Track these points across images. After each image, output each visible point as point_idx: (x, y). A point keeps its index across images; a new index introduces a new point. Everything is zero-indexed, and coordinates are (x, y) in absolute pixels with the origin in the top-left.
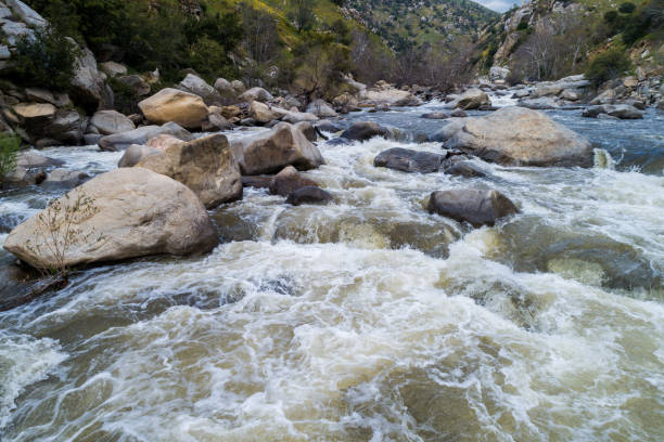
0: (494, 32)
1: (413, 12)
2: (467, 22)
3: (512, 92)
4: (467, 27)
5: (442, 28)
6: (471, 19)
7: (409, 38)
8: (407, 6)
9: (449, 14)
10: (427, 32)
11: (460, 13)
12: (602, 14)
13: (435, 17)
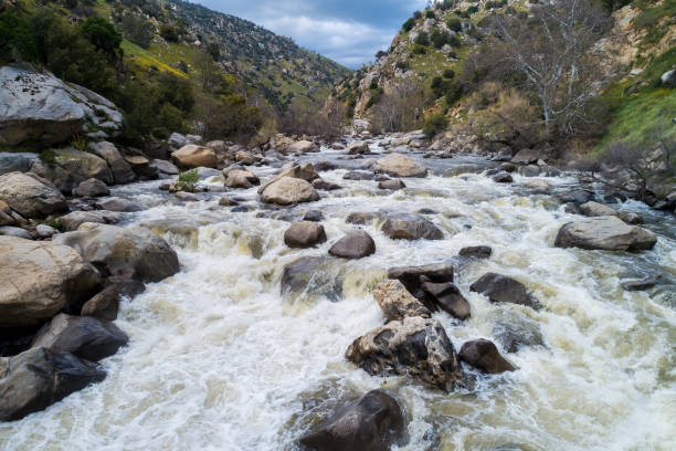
0: (349, 87)
1: (274, 64)
2: (324, 76)
3: (378, 142)
4: (325, 81)
5: (302, 80)
6: (328, 74)
7: (274, 88)
8: (268, 58)
9: (308, 68)
10: (290, 83)
11: (317, 68)
12: (431, 78)
13: (295, 70)
